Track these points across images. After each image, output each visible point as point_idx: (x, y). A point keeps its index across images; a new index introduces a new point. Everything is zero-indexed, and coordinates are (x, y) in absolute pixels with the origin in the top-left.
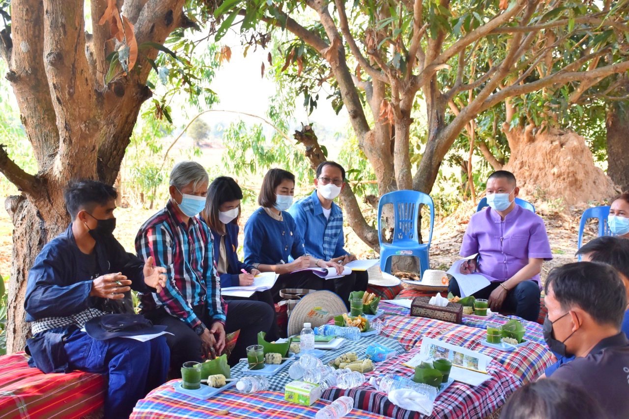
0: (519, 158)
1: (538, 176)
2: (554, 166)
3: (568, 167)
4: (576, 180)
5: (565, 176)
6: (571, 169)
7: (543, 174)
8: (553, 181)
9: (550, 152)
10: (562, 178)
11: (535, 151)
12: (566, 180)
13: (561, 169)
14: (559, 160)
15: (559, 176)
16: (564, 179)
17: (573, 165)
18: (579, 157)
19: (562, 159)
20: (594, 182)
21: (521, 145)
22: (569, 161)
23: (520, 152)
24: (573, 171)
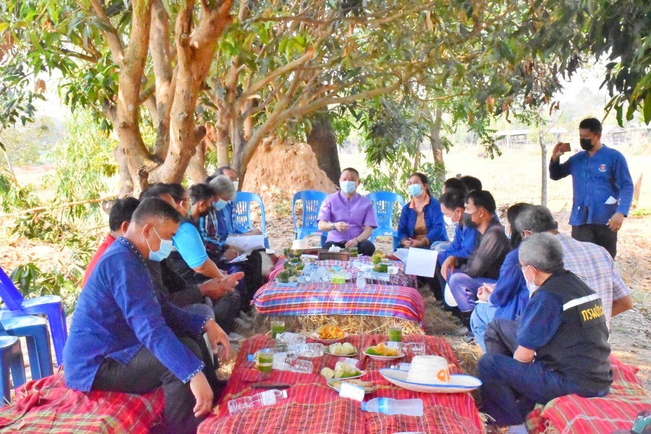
0: (260, 166)
1: (278, 180)
2: (291, 171)
3: (303, 171)
4: (309, 182)
5: (301, 179)
6: (306, 172)
7: (283, 179)
8: (292, 184)
9: (287, 160)
10: (298, 180)
11: (273, 159)
12: (302, 182)
13: (298, 173)
14: (295, 166)
15: (296, 179)
16: (300, 181)
17: (306, 169)
18: (309, 162)
19: (297, 165)
20: (321, 183)
21: (260, 155)
22: (303, 166)
23: (259, 161)
24: (307, 175)
